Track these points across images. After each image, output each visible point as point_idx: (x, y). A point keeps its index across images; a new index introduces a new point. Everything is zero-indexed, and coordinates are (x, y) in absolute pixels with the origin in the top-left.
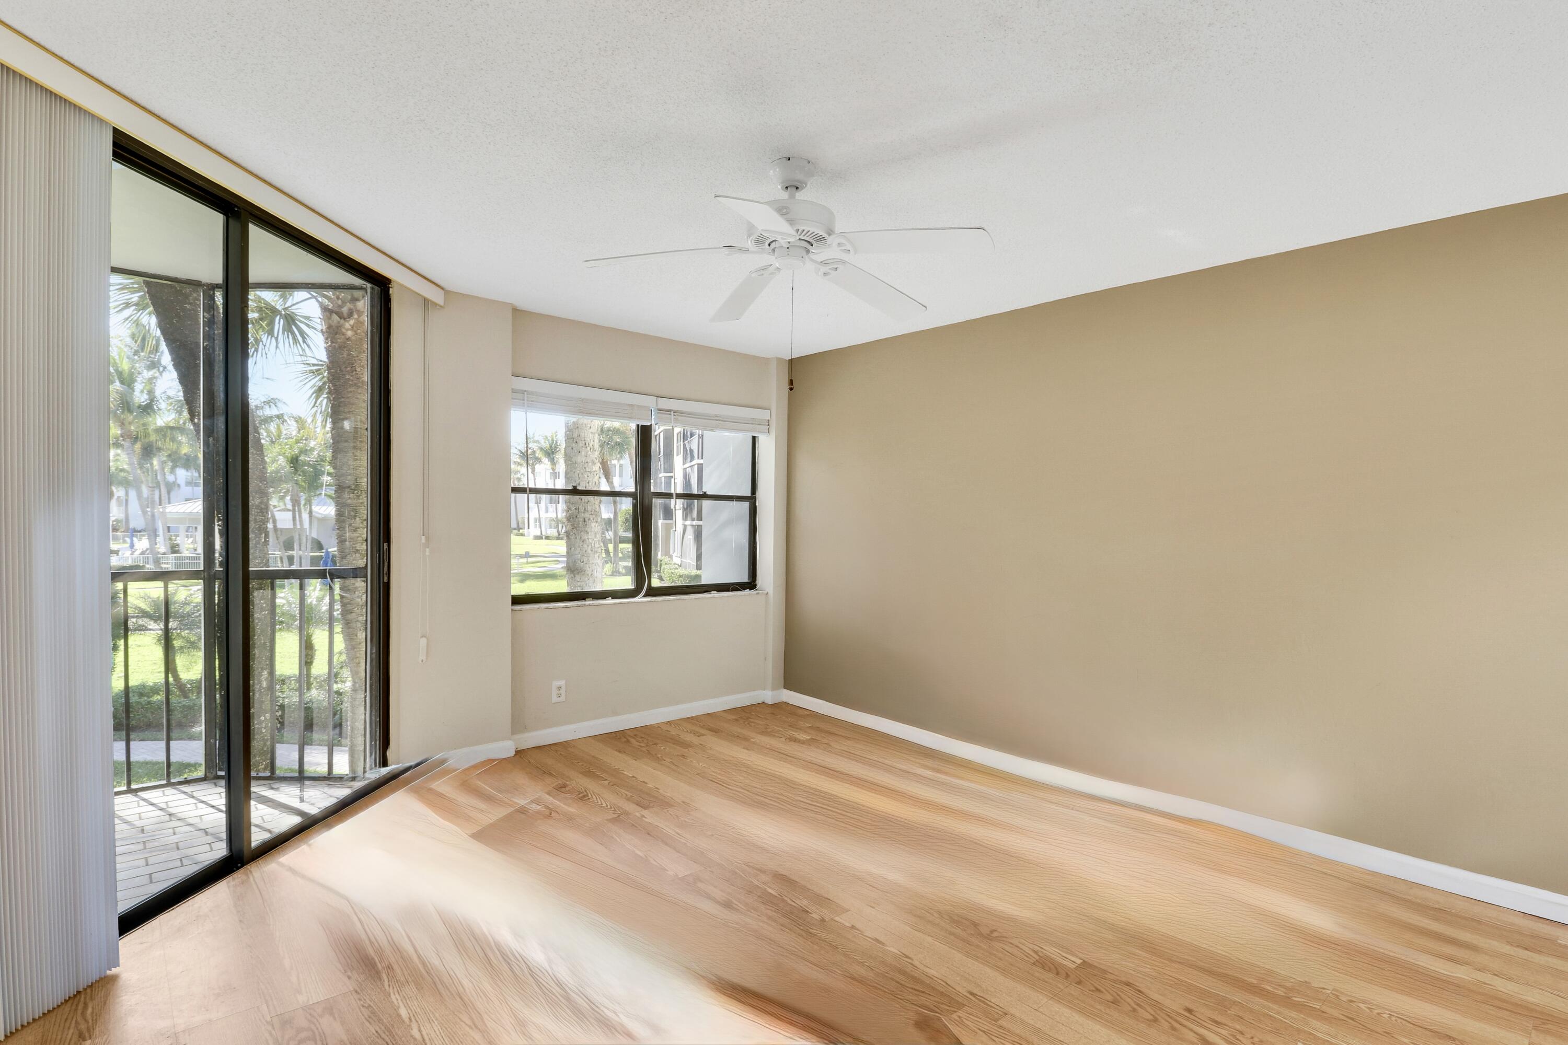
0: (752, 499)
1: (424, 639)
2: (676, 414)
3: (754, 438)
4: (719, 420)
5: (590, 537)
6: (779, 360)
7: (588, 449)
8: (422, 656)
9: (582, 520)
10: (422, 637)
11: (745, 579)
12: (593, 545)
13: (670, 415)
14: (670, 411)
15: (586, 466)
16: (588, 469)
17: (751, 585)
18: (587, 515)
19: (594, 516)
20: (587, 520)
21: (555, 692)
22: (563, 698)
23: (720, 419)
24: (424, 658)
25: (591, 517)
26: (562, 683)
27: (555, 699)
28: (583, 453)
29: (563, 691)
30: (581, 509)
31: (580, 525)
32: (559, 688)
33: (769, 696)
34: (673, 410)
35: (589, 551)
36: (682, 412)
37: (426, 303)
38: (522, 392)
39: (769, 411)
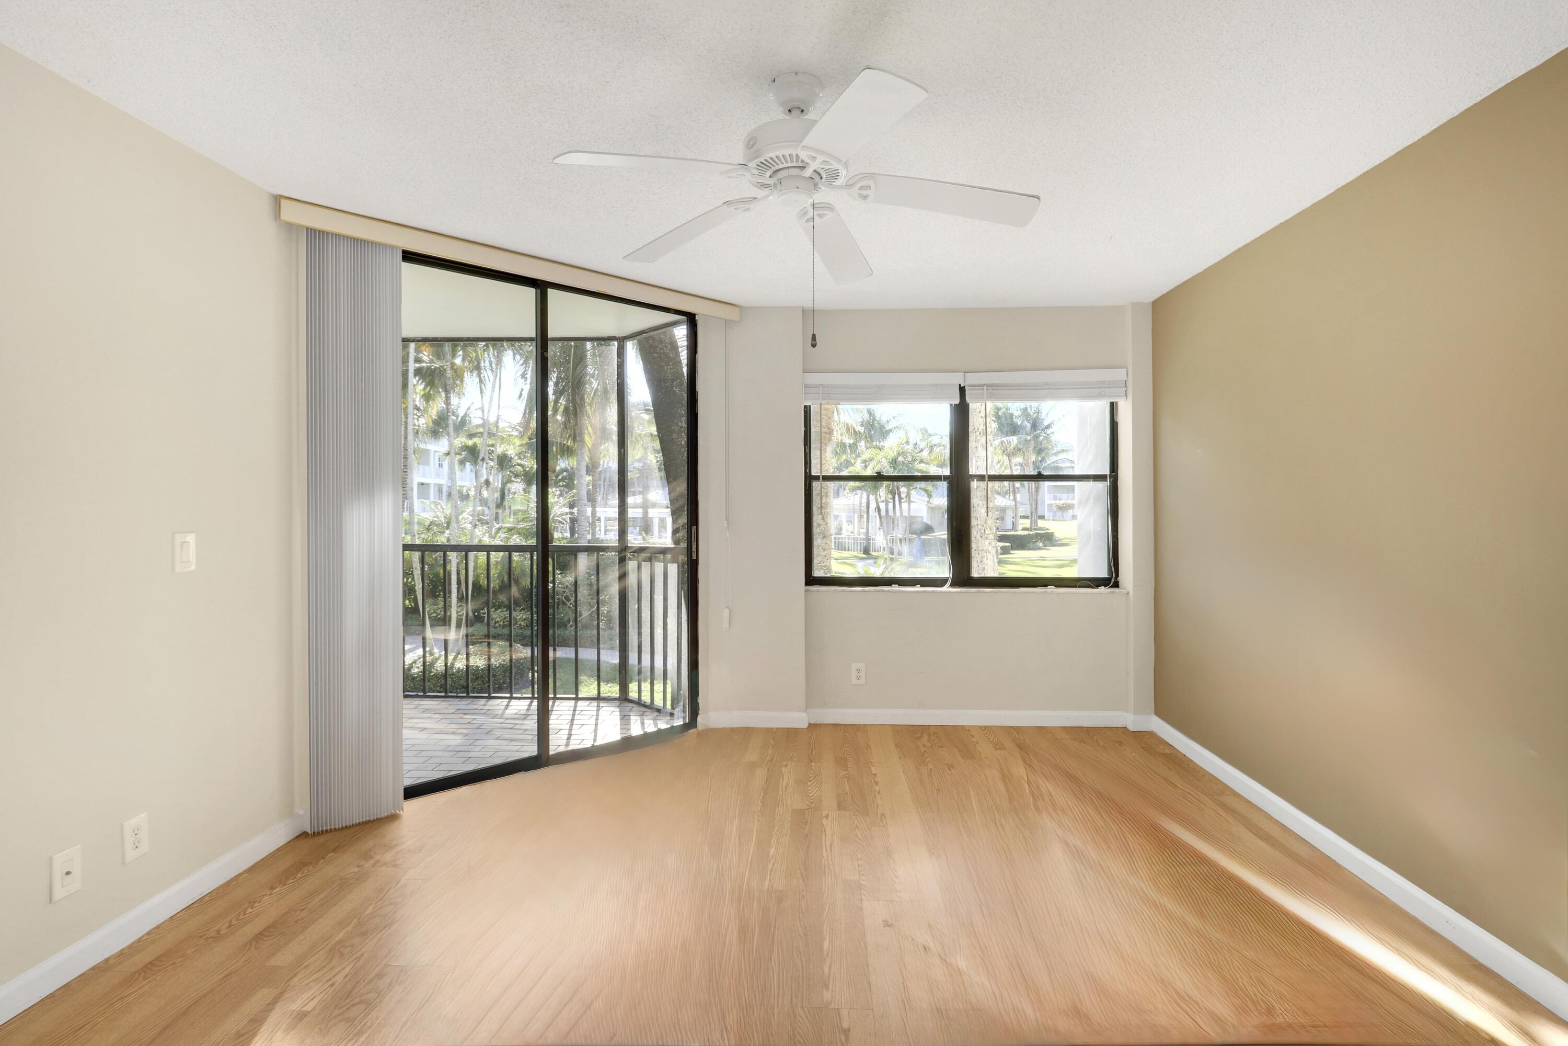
0: (1113, 477)
1: (727, 609)
2: (989, 388)
3: (1112, 404)
4: (1051, 388)
6: (1136, 306)
8: (726, 625)
10: (726, 608)
11: (1103, 573)
13: (984, 389)
14: (982, 385)
17: (1112, 581)
21: (854, 674)
22: (862, 681)
23: (1051, 386)
24: (727, 626)
26: (862, 666)
27: (854, 681)
29: (863, 674)
32: (859, 671)
33: (1131, 720)
34: (986, 385)
36: (997, 385)
37: (727, 323)
38: (818, 386)
39: (1125, 369)
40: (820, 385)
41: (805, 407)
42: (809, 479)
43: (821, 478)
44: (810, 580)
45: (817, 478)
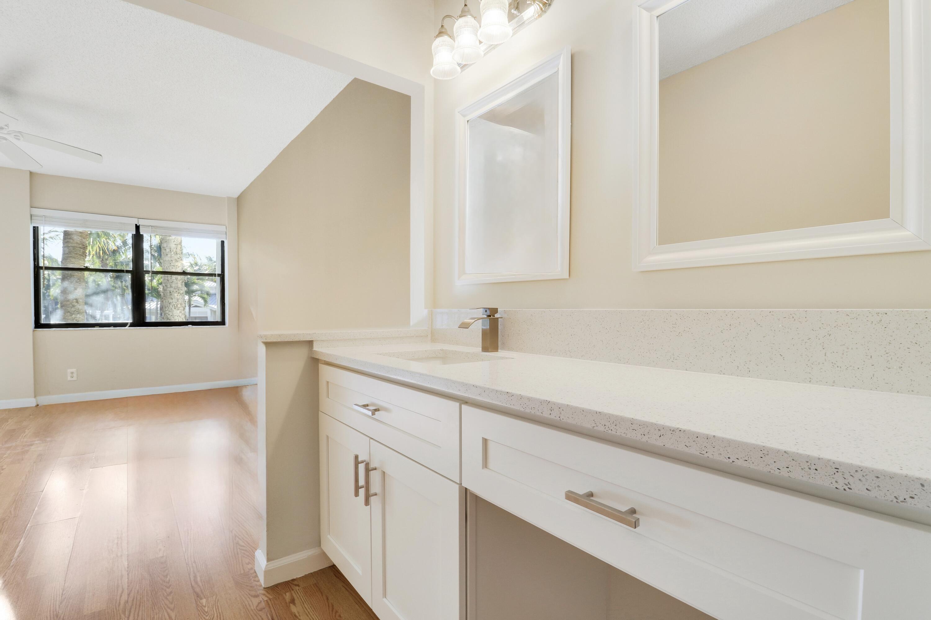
0: (222, 276)
3: (222, 242)
5: (174, 301)
6: (229, 198)
7: (173, 253)
9: (169, 292)
12: (176, 306)
13: (151, 228)
15: (171, 262)
16: (172, 264)
17: (223, 322)
18: (172, 289)
19: (177, 290)
20: (172, 292)
21: (69, 375)
22: (75, 379)
25: (175, 290)
26: (74, 370)
27: (69, 378)
28: (169, 256)
29: (75, 375)
30: (169, 286)
31: (168, 295)
32: (72, 373)
34: (150, 226)
35: (173, 309)
36: (157, 227)
38: (42, 216)
39: (225, 226)
40: (44, 216)
41: (34, 227)
42: (37, 269)
43: (44, 268)
44: (38, 325)
45: (42, 268)
